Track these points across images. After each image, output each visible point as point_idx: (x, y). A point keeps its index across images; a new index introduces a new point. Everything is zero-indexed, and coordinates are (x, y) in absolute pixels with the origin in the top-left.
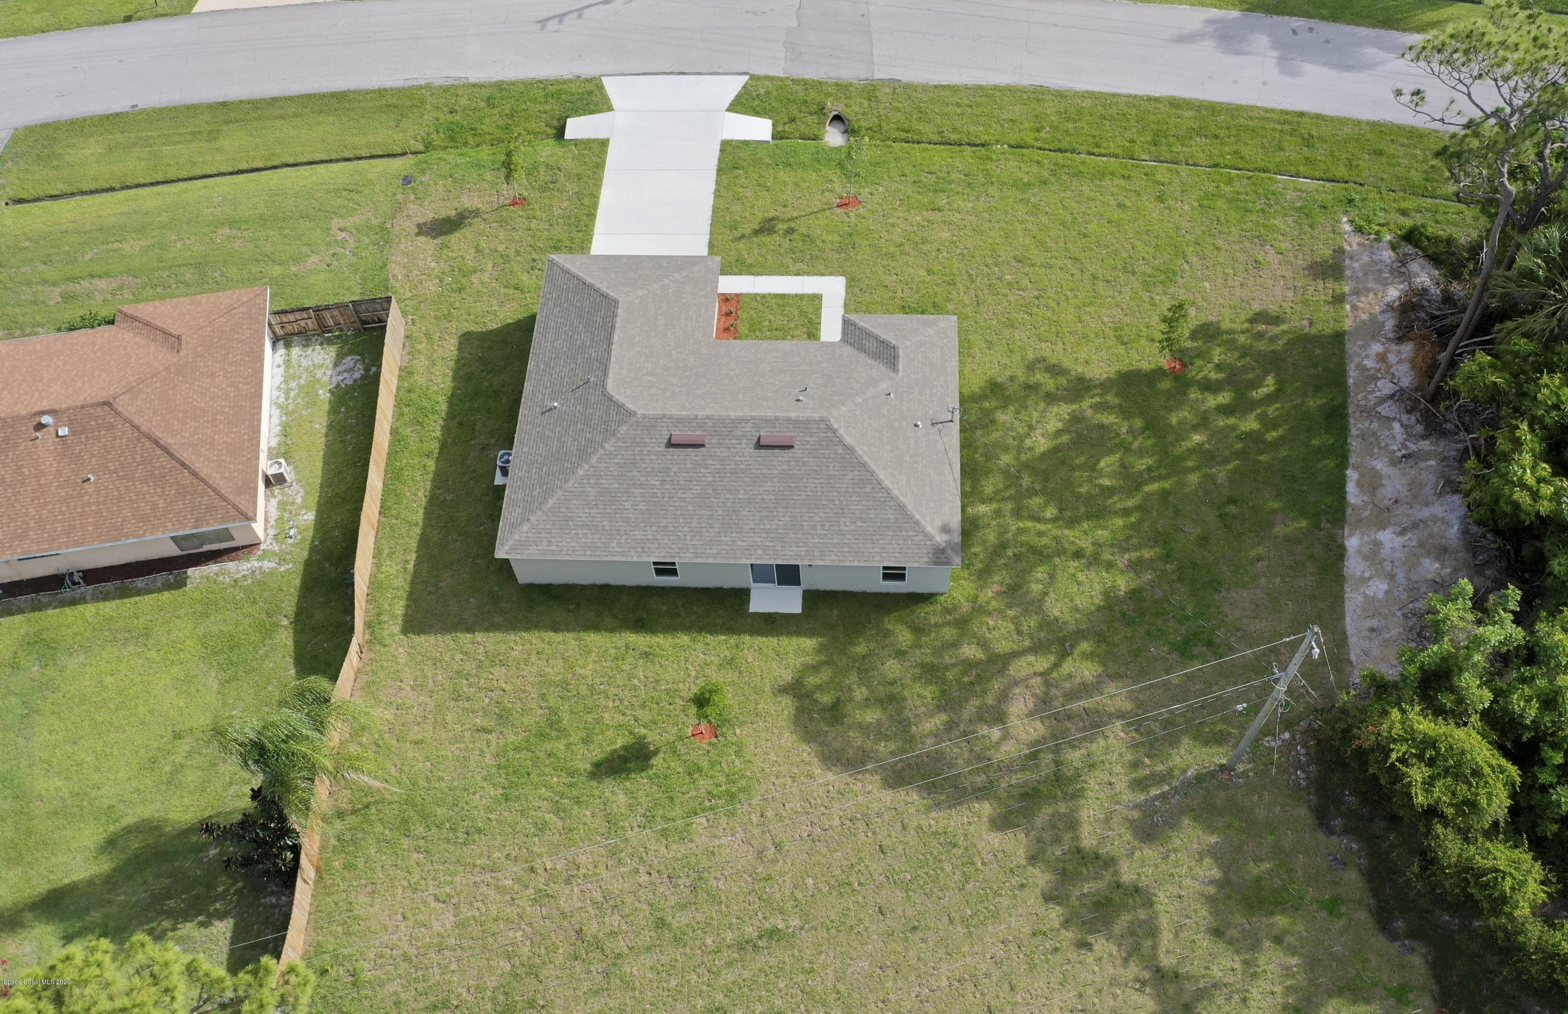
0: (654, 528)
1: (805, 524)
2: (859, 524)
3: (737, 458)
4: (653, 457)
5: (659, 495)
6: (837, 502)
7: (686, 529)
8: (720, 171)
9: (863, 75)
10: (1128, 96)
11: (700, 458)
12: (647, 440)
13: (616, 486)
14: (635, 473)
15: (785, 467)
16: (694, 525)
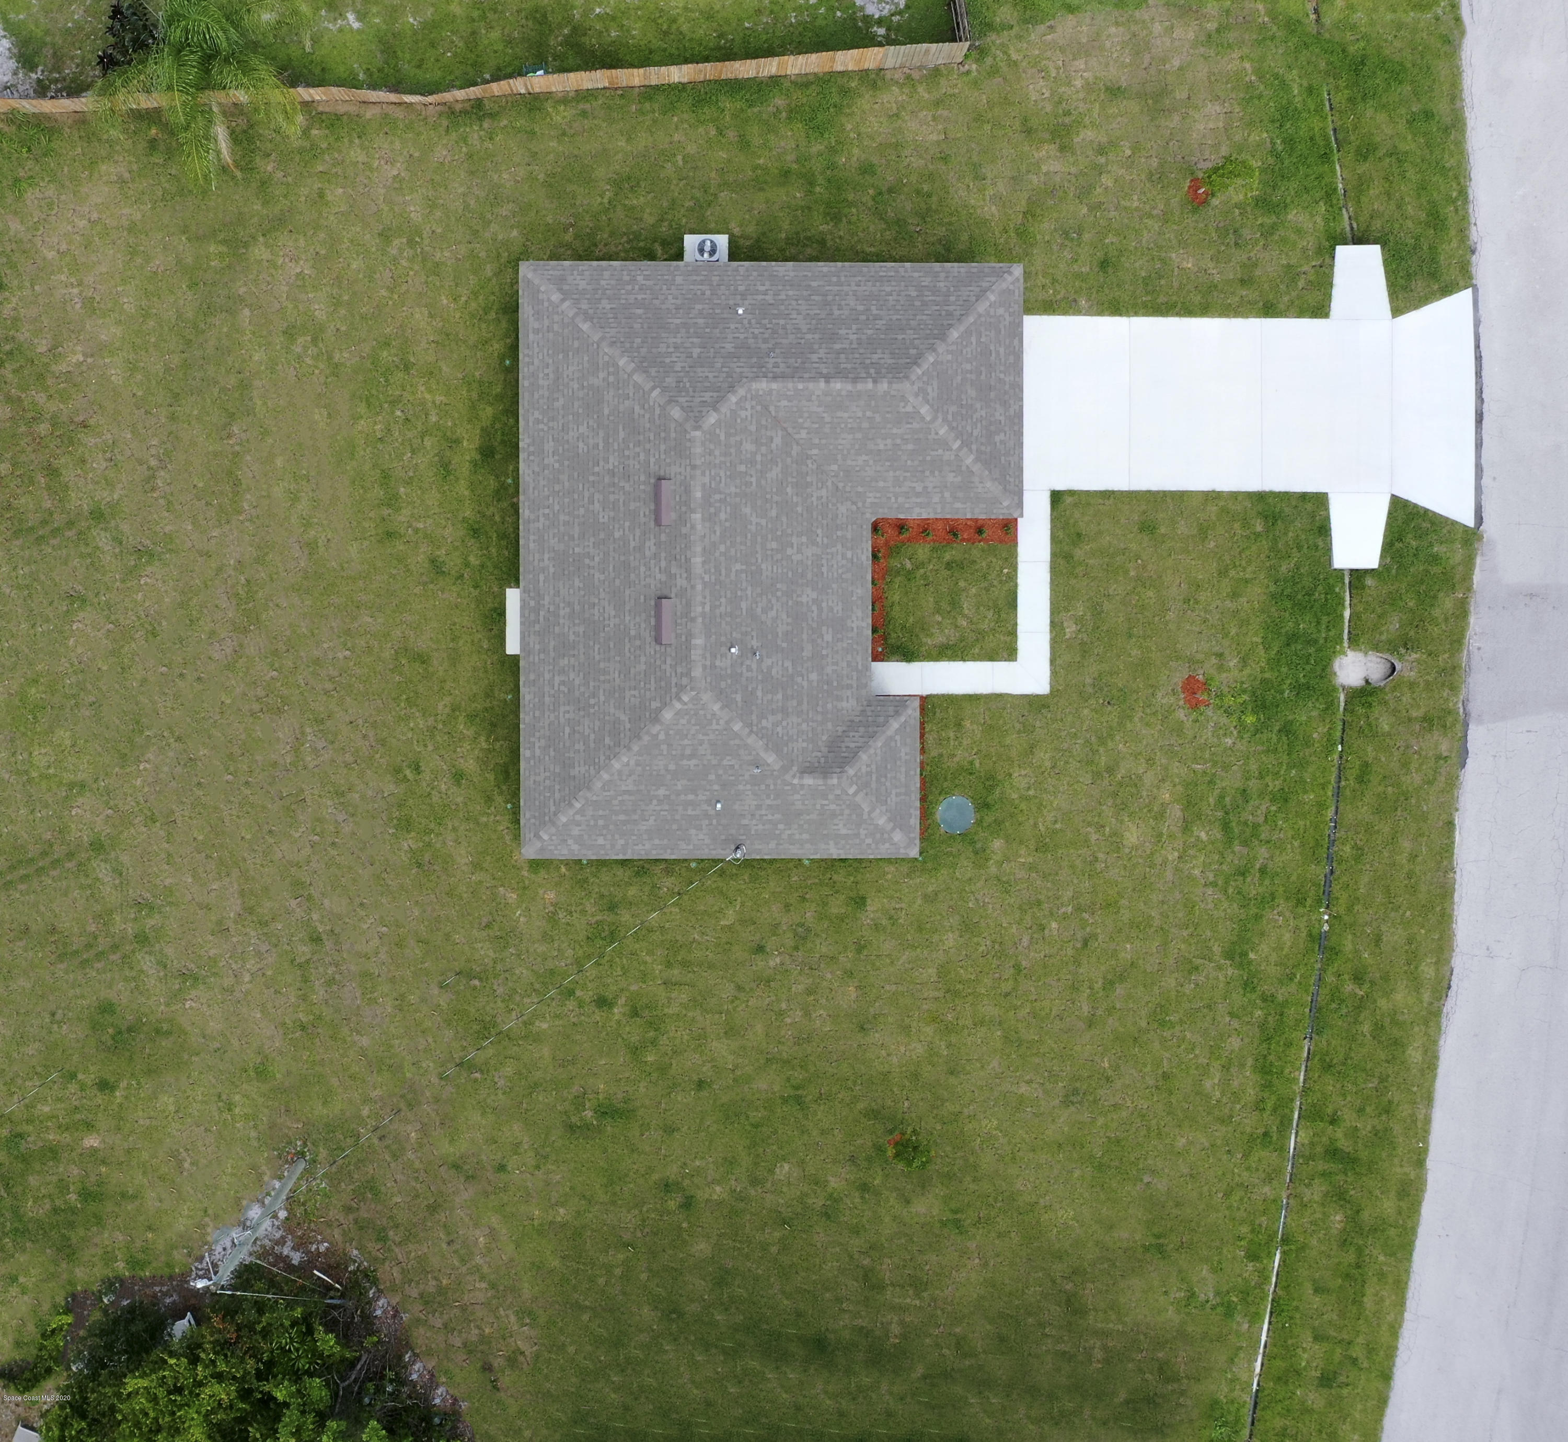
0: (557, 465)
1: (566, 662)
2: (567, 730)
3: (643, 569)
4: (642, 457)
5: (596, 469)
6: (592, 701)
7: (557, 507)
8: (1261, 497)
9: (1475, 707)
10: (1428, 1120)
11: (643, 520)
12: (663, 447)
13: (606, 411)
14: (622, 434)
15: (633, 633)
16: (562, 517)
